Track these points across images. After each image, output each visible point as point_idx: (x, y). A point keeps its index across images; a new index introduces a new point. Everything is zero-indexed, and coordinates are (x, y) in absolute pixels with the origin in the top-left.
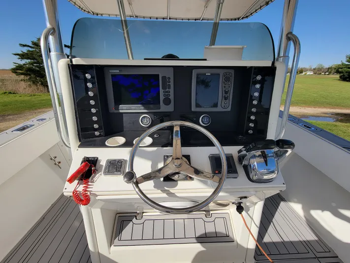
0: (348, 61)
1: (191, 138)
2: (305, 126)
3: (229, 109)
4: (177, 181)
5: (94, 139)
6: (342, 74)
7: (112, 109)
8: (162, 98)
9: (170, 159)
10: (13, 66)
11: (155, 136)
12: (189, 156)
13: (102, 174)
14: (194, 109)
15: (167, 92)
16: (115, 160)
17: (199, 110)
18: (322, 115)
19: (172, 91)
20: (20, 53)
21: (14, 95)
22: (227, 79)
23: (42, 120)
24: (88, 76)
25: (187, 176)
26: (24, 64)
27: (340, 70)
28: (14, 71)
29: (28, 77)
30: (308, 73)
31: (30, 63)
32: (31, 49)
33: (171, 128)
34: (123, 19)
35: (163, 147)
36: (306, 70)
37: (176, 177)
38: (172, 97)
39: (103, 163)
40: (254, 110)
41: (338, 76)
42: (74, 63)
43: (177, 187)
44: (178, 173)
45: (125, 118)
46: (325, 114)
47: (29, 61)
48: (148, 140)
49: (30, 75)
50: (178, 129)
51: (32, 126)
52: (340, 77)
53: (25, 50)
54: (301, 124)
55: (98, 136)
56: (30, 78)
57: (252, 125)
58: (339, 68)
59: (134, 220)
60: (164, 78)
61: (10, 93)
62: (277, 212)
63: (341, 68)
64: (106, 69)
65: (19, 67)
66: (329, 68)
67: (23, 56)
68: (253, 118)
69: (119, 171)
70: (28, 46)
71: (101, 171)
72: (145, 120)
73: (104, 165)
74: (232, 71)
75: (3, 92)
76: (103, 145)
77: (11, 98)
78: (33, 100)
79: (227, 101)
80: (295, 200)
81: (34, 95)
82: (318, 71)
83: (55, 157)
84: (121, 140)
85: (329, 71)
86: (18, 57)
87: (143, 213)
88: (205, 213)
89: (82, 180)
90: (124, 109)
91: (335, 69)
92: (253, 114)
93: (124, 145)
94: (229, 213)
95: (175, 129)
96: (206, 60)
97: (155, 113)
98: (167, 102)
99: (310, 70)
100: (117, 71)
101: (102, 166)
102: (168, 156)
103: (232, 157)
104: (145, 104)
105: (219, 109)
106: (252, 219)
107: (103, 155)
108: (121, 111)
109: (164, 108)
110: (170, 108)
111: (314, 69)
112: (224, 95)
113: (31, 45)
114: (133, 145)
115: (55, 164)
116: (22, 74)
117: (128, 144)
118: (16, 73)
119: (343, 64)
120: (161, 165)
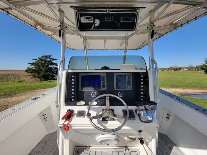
0: (206, 63)
1: (114, 102)
2: (176, 98)
3: (131, 89)
4: (107, 121)
5: (72, 102)
6: (205, 70)
7: (80, 89)
8: (101, 84)
9: (105, 111)
10: (26, 69)
11: (98, 101)
12: (113, 110)
13: (75, 117)
14: (115, 89)
15: (104, 82)
16: (81, 111)
17: (118, 90)
18: (198, 94)
19: (106, 81)
20: (32, 62)
21: (23, 83)
22: (129, 77)
23: (44, 95)
24: (73, 76)
25: (113, 118)
26: (32, 68)
27: (203, 68)
28: (26, 71)
29: (32, 74)
30: (185, 70)
31: (35, 67)
32: (37, 61)
33: (105, 98)
34: (86, 55)
35: (102, 106)
36: (183, 68)
37: (107, 119)
38: (106, 84)
39: (76, 112)
40: (142, 90)
41: (203, 71)
42: (69, 72)
43: (108, 124)
44: (108, 117)
45: (85, 94)
46: (200, 93)
47: (35, 66)
48: (95, 103)
49: (33, 73)
50: (108, 98)
51: (39, 97)
52: (205, 71)
53: (34, 61)
54: (174, 98)
55: (73, 101)
56: (33, 74)
57: (142, 96)
58: (203, 67)
59: (85, 151)
60: (102, 77)
61: (21, 82)
62: (171, 153)
63: (204, 67)
64: (79, 74)
65: (30, 69)
66: (196, 67)
67: (32, 64)
68: (142, 93)
69: (83, 116)
70: (36, 60)
71: (75, 116)
72: (94, 94)
73: (76, 113)
74: (131, 74)
75: (17, 81)
76: (76, 105)
77: (21, 84)
78: (32, 85)
79: (130, 86)
80: (182, 145)
81: (33, 83)
82: (190, 68)
83: (45, 115)
84: (83, 103)
85: (197, 68)
86: (30, 64)
87: (90, 147)
88: (125, 148)
89: (67, 119)
90: (85, 89)
91: (200, 67)
92: (142, 91)
93: (85, 105)
94: (139, 149)
95: (107, 98)
96: (120, 69)
97: (98, 91)
98: (104, 86)
99: (186, 68)
100: (84, 74)
101: (75, 113)
102: (104, 110)
103: (133, 110)
104: (94, 87)
105: (127, 89)
106: (151, 151)
107: (76, 109)
108: (84, 90)
109: (102, 89)
110: (105, 89)
111: (188, 67)
112: (128, 83)
113: (37, 59)
114: (89, 105)
115: (45, 118)
116: (30, 72)
117: (86, 104)
118: (27, 72)
119: (204, 65)
120: (101, 113)
